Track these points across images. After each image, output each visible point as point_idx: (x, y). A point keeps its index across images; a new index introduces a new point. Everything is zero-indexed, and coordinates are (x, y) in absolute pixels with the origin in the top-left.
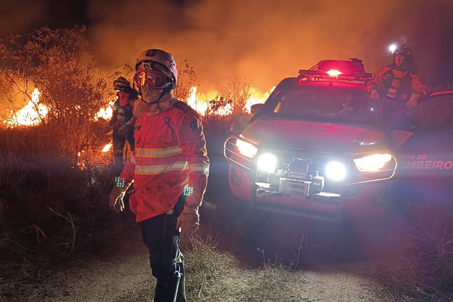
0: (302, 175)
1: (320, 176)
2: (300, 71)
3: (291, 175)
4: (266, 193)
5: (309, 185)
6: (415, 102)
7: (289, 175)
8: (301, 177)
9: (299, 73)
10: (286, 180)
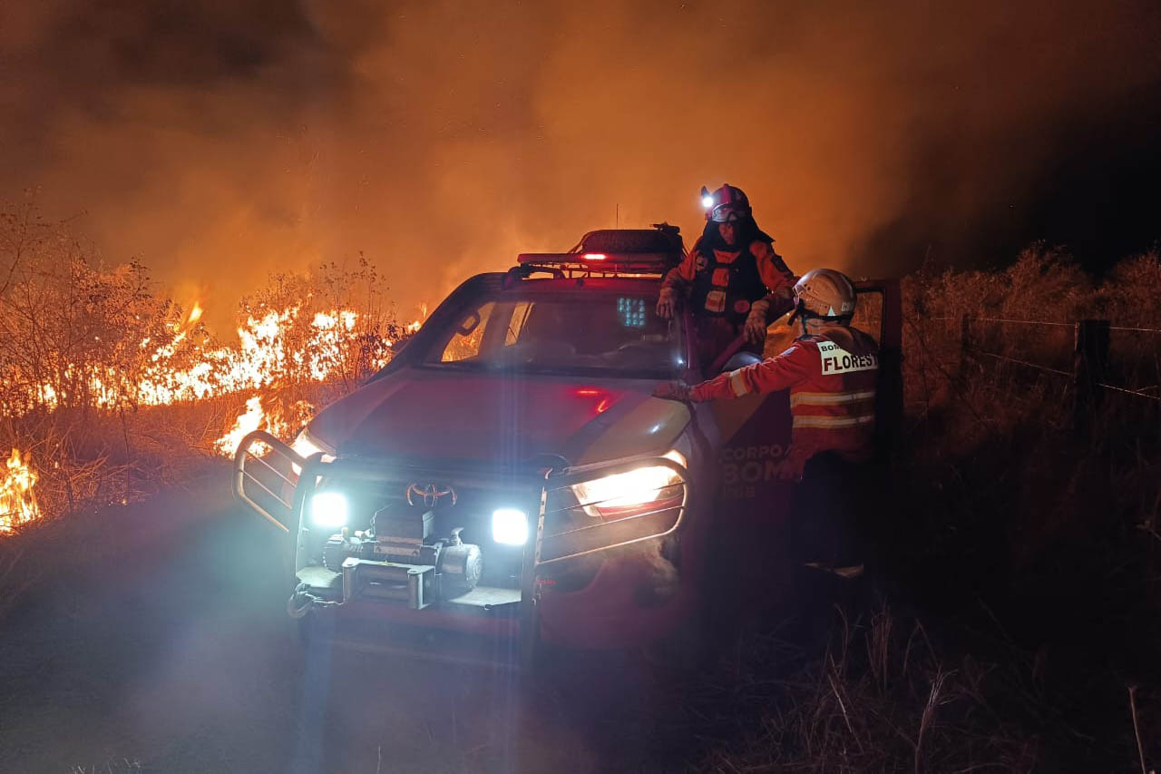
0: (411, 546)
1: (464, 541)
2: (521, 257)
3: (381, 548)
4: (313, 604)
5: (421, 577)
6: (759, 321)
7: (375, 547)
8: (408, 552)
9: (518, 260)
10: (360, 564)
